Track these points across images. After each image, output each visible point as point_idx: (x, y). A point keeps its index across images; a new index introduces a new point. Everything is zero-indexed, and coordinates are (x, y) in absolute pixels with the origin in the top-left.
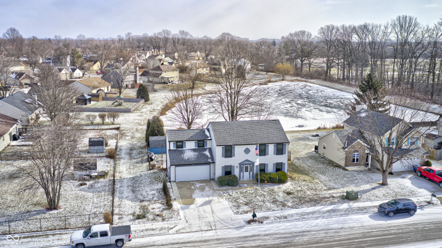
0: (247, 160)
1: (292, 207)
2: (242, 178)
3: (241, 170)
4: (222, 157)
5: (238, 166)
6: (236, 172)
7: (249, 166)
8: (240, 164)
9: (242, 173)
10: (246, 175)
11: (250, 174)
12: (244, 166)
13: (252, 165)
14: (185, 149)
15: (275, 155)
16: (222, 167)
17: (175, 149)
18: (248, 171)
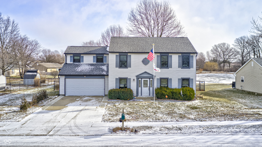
0: (146, 72)
1: (195, 120)
2: (140, 94)
3: (138, 85)
4: (116, 67)
5: (135, 78)
6: (133, 86)
7: (148, 80)
8: (138, 77)
9: (140, 88)
10: (145, 91)
11: (149, 90)
12: (143, 80)
13: (152, 79)
14: (82, 63)
15: (180, 69)
16: (116, 79)
17: (72, 63)
18: (147, 86)
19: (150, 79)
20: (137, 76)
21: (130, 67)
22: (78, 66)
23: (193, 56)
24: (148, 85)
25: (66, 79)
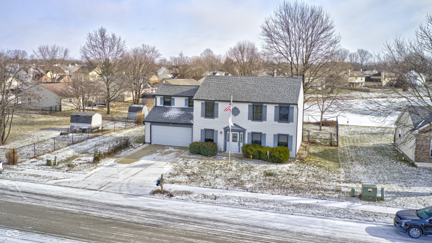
0: (236, 125)
3: (226, 139)
4: (202, 116)
5: (223, 131)
6: (220, 140)
7: (238, 133)
9: (228, 143)
10: (234, 147)
11: (239, 145)
12: (232, 133)
13: (242, 133)
14: (172, 106)
15: (276, 123)
16: (202, 130)
17: (162, 106)
18: (236, 141)
19: (240, 132)
20: (225, 129)
21: (217, 117)
22: (167, 110)
23: (293, 107)
24: (238, 140)
25: (152, 126)
